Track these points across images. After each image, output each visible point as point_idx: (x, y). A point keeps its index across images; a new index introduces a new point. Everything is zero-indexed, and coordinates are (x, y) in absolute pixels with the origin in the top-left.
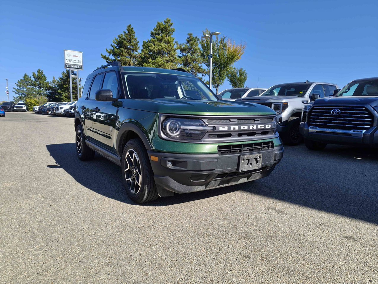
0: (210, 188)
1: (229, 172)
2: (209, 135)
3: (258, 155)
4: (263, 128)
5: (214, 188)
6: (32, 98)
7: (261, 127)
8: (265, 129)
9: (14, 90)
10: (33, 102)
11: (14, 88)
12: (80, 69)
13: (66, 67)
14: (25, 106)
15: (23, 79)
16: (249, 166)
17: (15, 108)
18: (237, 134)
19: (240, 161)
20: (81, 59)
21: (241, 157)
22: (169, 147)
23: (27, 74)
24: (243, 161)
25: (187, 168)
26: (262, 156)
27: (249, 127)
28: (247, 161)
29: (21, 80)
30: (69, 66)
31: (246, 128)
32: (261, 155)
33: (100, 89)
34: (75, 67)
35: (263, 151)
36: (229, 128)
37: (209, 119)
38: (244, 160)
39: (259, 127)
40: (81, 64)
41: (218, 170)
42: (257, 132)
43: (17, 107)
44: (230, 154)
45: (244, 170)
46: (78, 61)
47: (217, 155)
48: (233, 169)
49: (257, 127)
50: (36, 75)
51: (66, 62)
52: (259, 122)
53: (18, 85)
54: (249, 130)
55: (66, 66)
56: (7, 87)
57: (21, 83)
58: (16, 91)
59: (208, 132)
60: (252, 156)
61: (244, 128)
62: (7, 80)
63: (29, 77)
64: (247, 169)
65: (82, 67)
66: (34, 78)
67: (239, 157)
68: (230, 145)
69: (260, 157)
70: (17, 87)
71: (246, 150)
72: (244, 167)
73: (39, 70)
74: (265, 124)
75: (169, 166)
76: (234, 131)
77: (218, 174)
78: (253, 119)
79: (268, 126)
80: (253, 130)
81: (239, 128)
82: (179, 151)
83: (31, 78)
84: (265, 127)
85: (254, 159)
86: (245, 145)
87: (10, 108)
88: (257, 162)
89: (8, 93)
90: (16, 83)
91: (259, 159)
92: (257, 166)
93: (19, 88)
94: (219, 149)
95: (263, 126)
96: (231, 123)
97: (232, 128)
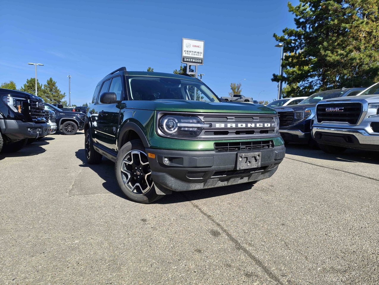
0: (208, 186)
1: (226, 170)
2: (205, 132)
3: (257, 153)
4: (262, 126)
5: (213, 187)
7: (260, 125)
8: (264, 127)
12: (199, 63)
13: (183, 61)
16: (247, 164)
18: (235, 132)
19: (238, 159)
20: (201, 50)
21: (239, 154)
22: (166, 144)
24: (240, 159)
25: (183, 164)
26: (261, 155)
27: (247, 125)
28: (246, 159)
30: (187, 60)
31: (244, 125)
32: (260, 153)
33: (108, 91)
34: (194, 60)
35: (262, 149)
36: (226, 125)
37: (205, 116)
38: (241, 157)
39: (258, 125)
40: (202, 57)
41: (214, 167)
42: (255, 130)
44: (227, 152)
45: (242, 168)
46: (198, 53)
47: (213, 152)
48: (231, 167)
49: (256, 125)
51: (184, 54)
52: (258, 120)
54: (247, 128)
55: (183, 59)
59: (204, 129)
60: (250, 154)
61: (242, 125)
64: (245, 167)
65: (202, 60)
67: (237, 155)
68: (227, 143)
69: (259, 156)
71: (245, 149)
72: (242, 165)
74: (264, 122)
75: (165, 163)
76: (231, 128)
77: (215, 171)
78: (252, 117)
79: (267, 125)
80: (251, 128)
81: (237, 125)
82: (175, 148)
84: (264, 125)
85: (253, 157)
86: (243, 143)
88: (256, 160)
91: (258, 158)
92: (256, 164)
94: (216, 146)
95: (262, 124)
96: (228, 120)
97: (229, 125)
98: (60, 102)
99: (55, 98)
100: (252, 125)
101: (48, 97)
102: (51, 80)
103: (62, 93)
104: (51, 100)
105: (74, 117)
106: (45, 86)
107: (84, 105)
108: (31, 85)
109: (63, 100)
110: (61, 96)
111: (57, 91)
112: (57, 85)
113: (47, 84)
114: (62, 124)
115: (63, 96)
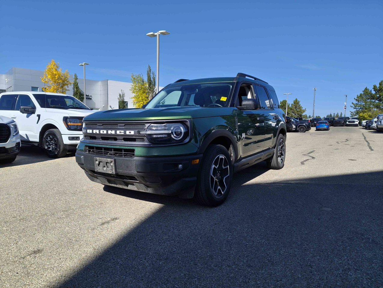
4: (123, 133)
6: (366, 112)
8: (126, 135)
9: (352, 105)
10: (366, 117)
11: (352, 103)
14: (357, 120)
15: (363, 93)
17: (347, 123)
23: (367, 88)
27: (107, 132)
29: (361, 95)
39: (118, 132)
42: (117, 137)
43: (349, 122)
45: (98, 171)
49: (116, 132)
50: (377, 87)
53: (356, 100)
54: (107, 134)
56: (346, 102)
57: (360, 98)
58: (354, 106)
61: (103, 132)
62: (346, 96)
63: (370, 90)
64: (101, 171)
66: (375, 90)
70: (355, 102)
73: (381, 82)
79: (130, 133)
81: (100, 132)
83: (371, 91)
84: (125, 132)
87: (343, 123)
89: (345, 109)
90: (355, 98)
93: (357, 103)
95: (123, 131)
97: (94, 132)
98: (302, 115)
99: (298, 113)
100: (112, 131)
101: (293, 112)
102: (296, 100)
103: (304, 109)
104: (295, 115)
105: (305, 124)
106: (292, 104)
107: (328, 116)
108: (283, 105)
109: (304, 114)
110: (302, 111)
111: (300, 108)
112: (300, 103)
113: (293, 103)
114: (298, 127)
115: (304, 111)
